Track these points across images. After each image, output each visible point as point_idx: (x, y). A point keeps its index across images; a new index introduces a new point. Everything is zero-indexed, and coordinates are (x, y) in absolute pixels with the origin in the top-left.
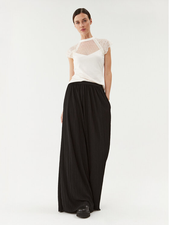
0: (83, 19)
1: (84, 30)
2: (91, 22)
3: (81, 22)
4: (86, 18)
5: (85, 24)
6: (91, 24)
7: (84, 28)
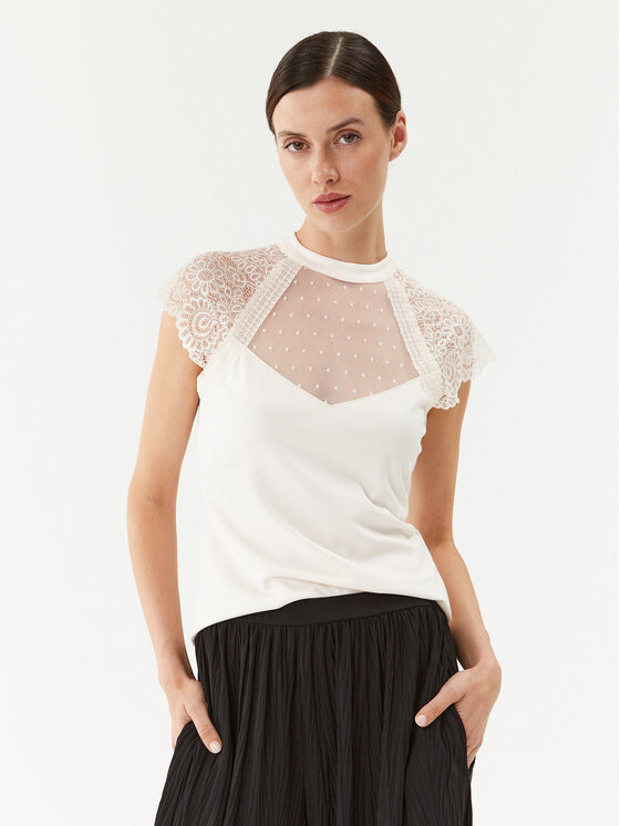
0: (337, 122)
1: (333, 201)
2: (400, 137)
3: (317, 147)
4: (356, 121)
5: (350, 160)
6: (393, 156)
7: (340, 191)
